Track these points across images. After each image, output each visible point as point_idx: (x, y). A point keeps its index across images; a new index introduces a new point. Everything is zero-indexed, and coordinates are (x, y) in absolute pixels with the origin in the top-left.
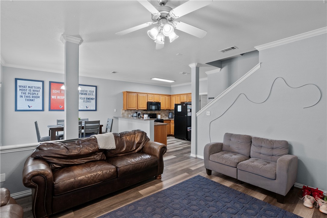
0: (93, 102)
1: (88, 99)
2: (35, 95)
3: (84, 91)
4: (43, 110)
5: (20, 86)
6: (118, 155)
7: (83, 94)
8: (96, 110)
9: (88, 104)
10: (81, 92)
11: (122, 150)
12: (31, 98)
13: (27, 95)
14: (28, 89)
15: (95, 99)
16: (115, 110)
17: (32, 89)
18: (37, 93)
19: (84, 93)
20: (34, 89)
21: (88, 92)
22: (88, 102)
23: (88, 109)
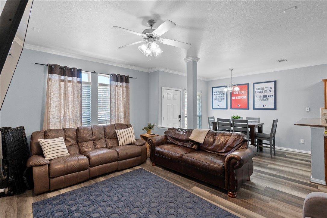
0: (272, 100)
1: (265, 96)
2: (222, 97)
3: (260, 89)
4: (227, 108)
5: (214, 92)
6: (207, 150)
7: (259, 92)
8: (275, 109)
9: (265, 102)
10: (257, 90)
11: (209, 147)
12: (220, 100)
13: (218, 98)
14: (218, 93)
15: (273, 96)
16: (307, 109)
17: (220, 93)
18: (223, 95)
19: (260, 90)
20: (221, 93)
21: (265, 89)
22: (265, 100)
23: (265, 107)
